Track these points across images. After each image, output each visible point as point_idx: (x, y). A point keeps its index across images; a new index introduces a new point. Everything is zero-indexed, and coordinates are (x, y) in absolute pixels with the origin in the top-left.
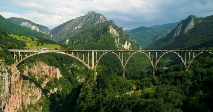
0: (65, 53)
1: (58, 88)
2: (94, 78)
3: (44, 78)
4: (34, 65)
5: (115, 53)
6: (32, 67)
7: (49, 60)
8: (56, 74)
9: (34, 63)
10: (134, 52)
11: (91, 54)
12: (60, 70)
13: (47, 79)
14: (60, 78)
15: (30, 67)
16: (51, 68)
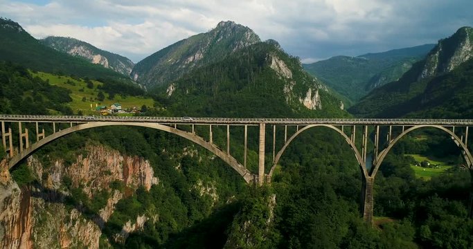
1: (147, 215)
2: (265, 217)
3: (110, 191)
4: (81, 157)
5: (340, 128)
6: (75, 162)
7: (123, 140)
8: (142, 177)
9: (79, 150)
10: (406, 128)
12: (152, 165)
13: (117, 192)
14: (153, 186)
15: (67, 163)
16: (130, 161)
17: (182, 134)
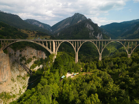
0: (34, 42)
1: (43, 65)
3: (32, 58)
4: (24, 50)
6: (23, 51)
9: (24, 48)
10: (84, 42)
11: (52, 42)
12: (45, 53)
13: (34, 59)
14: (45, 58)
15: (21, 51)
16: (38, 52)
17: (37, 43)
